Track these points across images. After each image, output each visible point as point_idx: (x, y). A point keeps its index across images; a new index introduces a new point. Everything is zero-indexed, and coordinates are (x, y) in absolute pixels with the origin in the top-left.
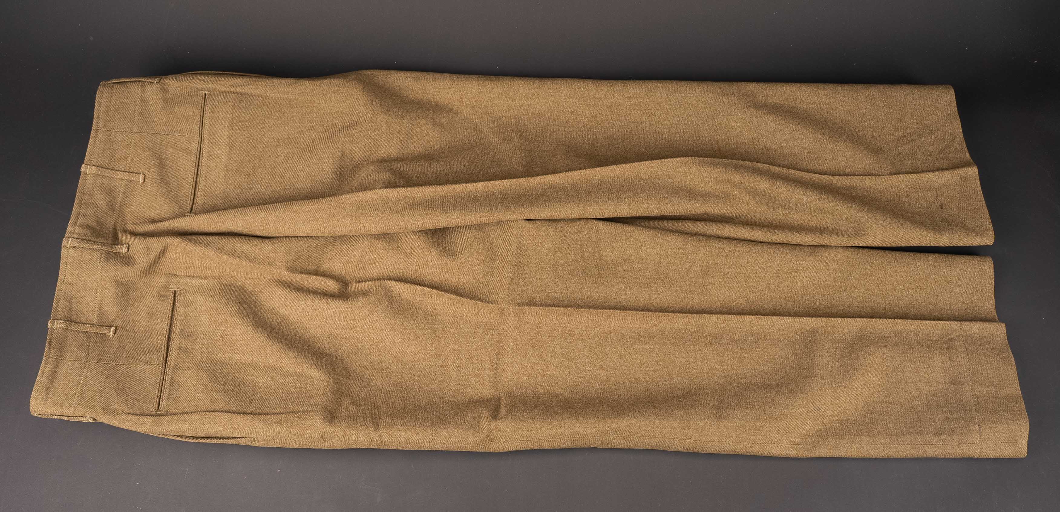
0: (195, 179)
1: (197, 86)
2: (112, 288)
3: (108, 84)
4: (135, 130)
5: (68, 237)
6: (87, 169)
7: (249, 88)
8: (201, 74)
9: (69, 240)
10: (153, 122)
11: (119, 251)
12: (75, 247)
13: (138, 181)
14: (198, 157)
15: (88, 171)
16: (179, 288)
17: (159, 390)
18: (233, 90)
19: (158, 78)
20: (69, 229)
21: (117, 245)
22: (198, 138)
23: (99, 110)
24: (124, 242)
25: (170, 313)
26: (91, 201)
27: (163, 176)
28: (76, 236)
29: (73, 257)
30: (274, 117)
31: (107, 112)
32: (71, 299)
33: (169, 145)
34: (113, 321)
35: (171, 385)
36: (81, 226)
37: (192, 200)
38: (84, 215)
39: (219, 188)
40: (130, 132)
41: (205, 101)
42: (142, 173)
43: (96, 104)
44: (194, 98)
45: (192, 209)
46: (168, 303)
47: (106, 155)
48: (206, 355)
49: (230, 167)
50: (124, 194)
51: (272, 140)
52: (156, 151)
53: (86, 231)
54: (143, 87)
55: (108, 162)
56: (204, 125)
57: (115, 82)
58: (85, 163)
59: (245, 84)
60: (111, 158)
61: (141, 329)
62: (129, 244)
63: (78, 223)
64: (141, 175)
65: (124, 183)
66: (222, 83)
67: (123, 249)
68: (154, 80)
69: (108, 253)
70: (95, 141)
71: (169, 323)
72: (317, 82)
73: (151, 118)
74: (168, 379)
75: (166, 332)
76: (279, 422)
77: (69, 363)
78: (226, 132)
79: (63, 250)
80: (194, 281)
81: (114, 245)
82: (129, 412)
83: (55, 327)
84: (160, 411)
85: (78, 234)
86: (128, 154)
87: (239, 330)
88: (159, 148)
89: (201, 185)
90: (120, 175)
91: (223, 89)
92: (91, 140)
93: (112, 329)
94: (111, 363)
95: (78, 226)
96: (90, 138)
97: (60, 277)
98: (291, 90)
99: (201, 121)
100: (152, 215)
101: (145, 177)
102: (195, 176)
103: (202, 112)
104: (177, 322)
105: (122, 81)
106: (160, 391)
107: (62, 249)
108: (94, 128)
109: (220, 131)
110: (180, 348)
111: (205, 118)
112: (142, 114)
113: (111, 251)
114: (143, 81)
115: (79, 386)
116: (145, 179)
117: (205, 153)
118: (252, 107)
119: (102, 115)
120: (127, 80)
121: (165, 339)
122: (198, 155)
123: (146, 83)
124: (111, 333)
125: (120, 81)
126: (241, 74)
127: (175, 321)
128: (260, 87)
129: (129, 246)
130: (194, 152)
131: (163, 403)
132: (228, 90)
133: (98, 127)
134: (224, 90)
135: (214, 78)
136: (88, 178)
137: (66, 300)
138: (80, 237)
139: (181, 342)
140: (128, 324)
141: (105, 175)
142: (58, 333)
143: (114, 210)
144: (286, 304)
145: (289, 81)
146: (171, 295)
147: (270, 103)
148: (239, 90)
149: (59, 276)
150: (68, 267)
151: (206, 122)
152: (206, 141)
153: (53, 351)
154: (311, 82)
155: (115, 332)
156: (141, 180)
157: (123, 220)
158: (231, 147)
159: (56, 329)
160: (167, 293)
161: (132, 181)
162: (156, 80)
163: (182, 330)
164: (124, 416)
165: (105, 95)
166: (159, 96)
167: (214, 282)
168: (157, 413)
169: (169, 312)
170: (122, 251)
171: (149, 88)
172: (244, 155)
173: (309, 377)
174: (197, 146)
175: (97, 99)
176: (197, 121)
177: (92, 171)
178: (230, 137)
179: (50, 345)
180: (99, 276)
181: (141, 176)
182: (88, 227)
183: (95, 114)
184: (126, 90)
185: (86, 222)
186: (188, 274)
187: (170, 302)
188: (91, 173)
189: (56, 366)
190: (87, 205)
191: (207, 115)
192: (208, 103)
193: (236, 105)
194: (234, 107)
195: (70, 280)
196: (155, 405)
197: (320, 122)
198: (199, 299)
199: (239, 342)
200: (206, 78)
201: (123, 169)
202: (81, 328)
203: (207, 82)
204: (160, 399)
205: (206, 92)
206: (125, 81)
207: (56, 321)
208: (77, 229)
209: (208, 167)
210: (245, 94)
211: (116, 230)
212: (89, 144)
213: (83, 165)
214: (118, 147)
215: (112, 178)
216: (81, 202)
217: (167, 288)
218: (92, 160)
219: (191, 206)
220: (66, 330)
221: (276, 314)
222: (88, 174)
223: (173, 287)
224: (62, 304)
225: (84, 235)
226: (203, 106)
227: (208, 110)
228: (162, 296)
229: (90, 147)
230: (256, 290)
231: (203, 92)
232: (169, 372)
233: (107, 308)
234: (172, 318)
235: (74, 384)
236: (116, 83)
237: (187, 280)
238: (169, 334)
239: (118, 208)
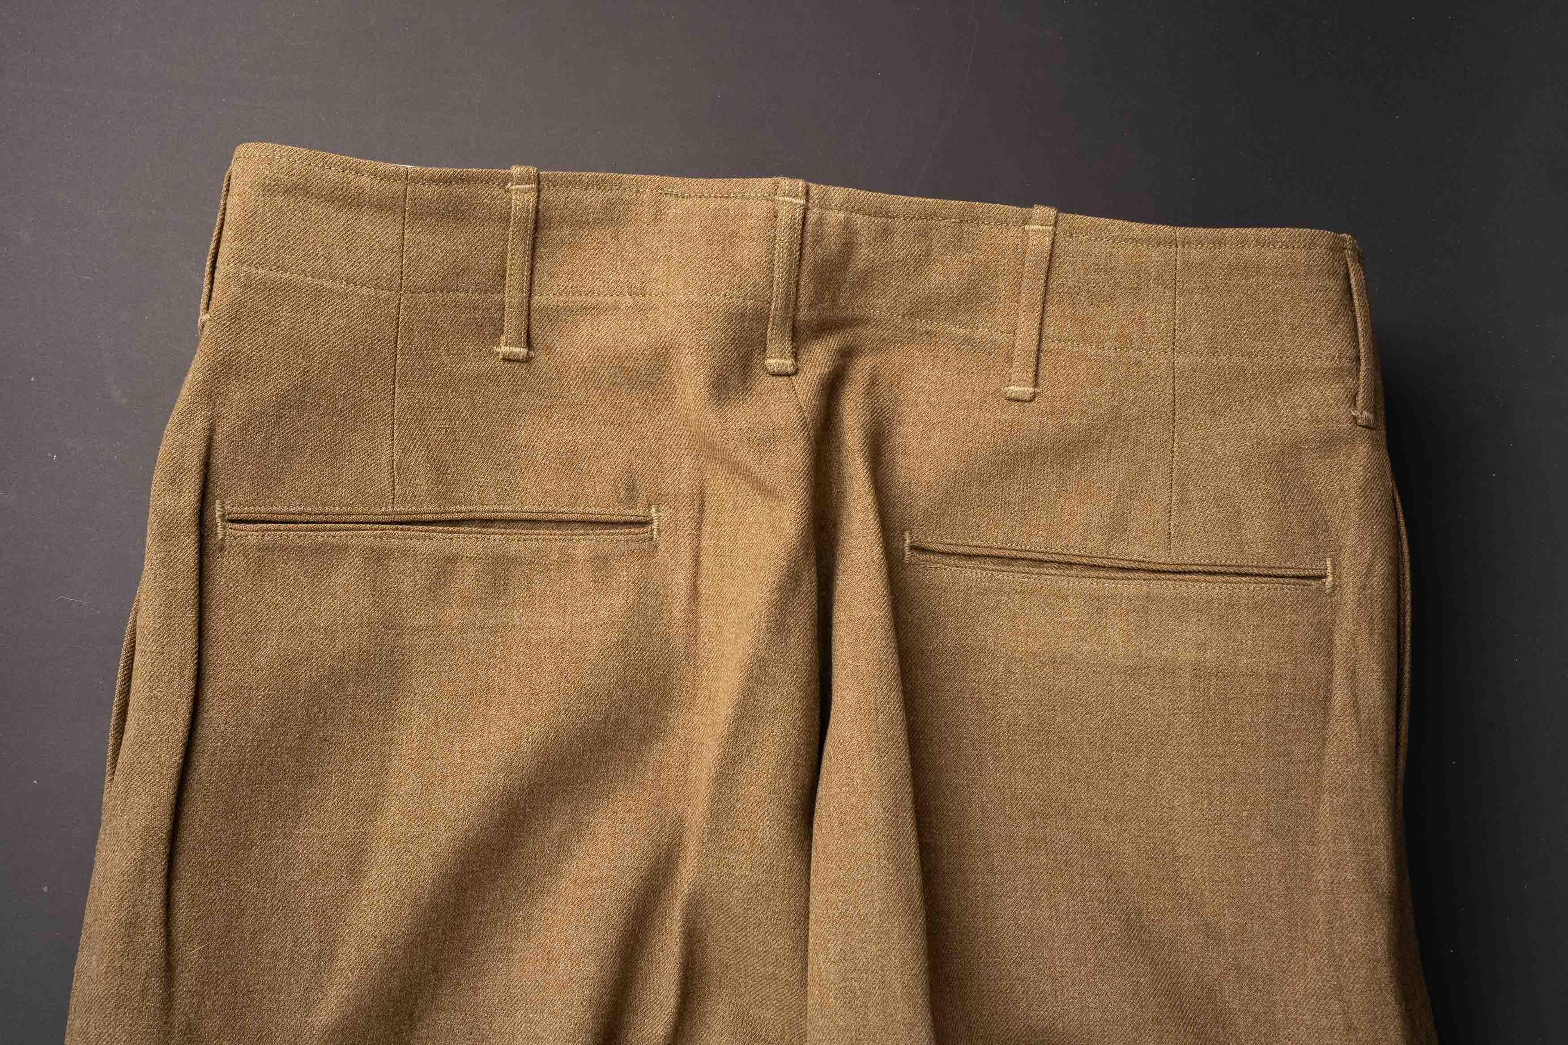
0: (1025, 555)
1: (1348, 555)
2: (643, 338)
3: (1344, 258)
4: (1182, 361)
5: (807, 193)
6: (1042, 225)
7: (1347, 730)
8: (1396, 561)
9: (796, 196)
10: (1213, 413)
11: (773, 347)
12: (776, 217)
13: (1010, 380)
14: (1099, 562)
15: (1034, 227)
16: (659, 533)
17: (300, 514)
18: (1339, 675)
19: (1376, 418)
20: (837, 194)
21: (794, 339)
22: (1162, 561)
23: (1243, 242)
24: (804, 357)
25: (574, 517)
26: (936, 246)
27: (1032, 455)
28: (812, 216)
29: (745, 216)
30: (1245, 814)
31: (1244, 268)
32: (611, 221)
33: (1135, 468)
34: (549, 349)
35: (318, 550)
36: (847, 226)
37: (953, 549)
38: (886, 232)
39: (996, 636)
40: (1174, 344)
41: (1298, 577)
42: (1038, 390)
43: (1266, 232)
44: (1305, 542)
45: (924, 550)
46: (608, 506)
47: (1092, 276)
48: (424, 642)
49: (1063, 668)
50: (968, 340)
51: (1164, 804)
52: (1114, 430)
53: (832, 243)
54: (1338, 374)
55: (1070, 284)
56: (1206, 581)
57: (1352, 281)
58: (1062, 216)
59: (1363, 716)
60: (1084, 294)
61: (521, 435)
62: (796, 373)
63: (859, 219)
64: (1031, 390)
65: (1000, 338)
66: (1363, 639)
67: (776, 360)
68: (1365, 408)
69: (761, 317)
70: (1135, 240)
71: (539, 517)
72: (1384, 972)
73: (1228, 406)
74: (340, 536)
75: (507, 510)
76: (132, 925)
77: (393, 241)
78: (1184, 656)
79: (766, 183)
80: (681, 580)
81: (794, 329)
82: (219, 437)
83: (514, 187)
84: (224, 527)
85: (820, 222)
86: (1100, 344)
87: (499, 743)
88: (1126, 437)
89: (1002, 576)
90: (1027, 326)
91: (1340, 640)
92: (1137, 228)
93: (521, 351)
94: (398, 362)
95: (848, 220)
96: (1145, 223)
97: (679, 184)
98: (1350, 877)
99: (1225, 569)
100: (902, 429)
101: (1026, 401)
102: (1035, 556)
103: (1256, 571)
104: (543, 541)
105: (1356, 302)
106: (297, 518)
107: (764, 181)
108: (1180, 232)
109: (1188, 635)
110: (452, 559)
111: (1231, 583)
112: (1239, 375)
113: (767, 323)
114: (1358, 371)
115: (313, 277)
116: (1018, 401)
117: (1109, 585)
118: (1280, 738)
119: (1229, 254)
120: (1359, 320)
121: (480, 510)
122: (1105, 562)
123: (1350, 383)
124: (503, 349)
125: (1355, 296)
126: (1406, 690)
127: (544, 533)
128: (1353, 768)
129: (788, 375)
130: (1115, 550)
131: (251, 535)
132: (1339, 659)
133: (1183, 247)
134: (1337, 642)
135: (1378, 609)
136: (1013, 231)
137: (608, 208)
138: (809, 228)
139: (471, 561)
140: (541, 394)
141: (1025, 280)
142: (493, 198)
143: (912, 315)
144: (590, 882)
145: (1385, 867)
146: (630, 514)
147: (1298, 797)
148: (1340, 698)
149: (686, 179)
150: (714, 204)
151: (1220, 588)
152: (1158, 586)
153: (430, 191)
154: (1382, 950)
155: (510, 360)
156: (1015, 390)
157: (883, 345)
158: (1133, 673)
159: (506, 191)
160: (642, 501)
161: (1010, 360)
162: (1365, 413)
163: (515, 560)
164: (200, 424)
165: (1301, 255)
166: (1304, 429)
167: (678, 643)
168: (218, 520)
169: (579, 511)
170: (771, 357)
171: (1333, 392)
172: (1107, 715)
173: (313, 995)
174: (1135, 557)
175: (1284, 233)
176: (1222, 556)
177: (1033, 241)
178: (1170, 670)
179: (447, 181)
180: (681, 298)
181: (1025, 389)
182: (848, 246)
183: (1230, 232)
184: (1324, 321)
185: (864, 239)
186: (704, 558)
187: (612, 512)
188: (1028, 238)
189: (381, 205)
190: (923, 234)
191: (1245, 589)
192: (1289, 588)
193: (1286, 685)
194: (1274, 678)
195: (671, 213)
196: (246, 511)
197: (1238, 968)
198: (618, 601)
199: (457, 747)
200: (1378, 582)
201: (1049, 331)
202: (516, 261)
203: (1364, 588)
204: (270, 522)
205: (1330, 578)
206: (1358, 314)
207: (532, 188)
208: (835, 217)
209: (1065, 598)
210: (1326, 710)
211: (851, 326)
212: (1126, 223)
213: (1051, 212)
214: (1121, 310)
215: (1018, 302)
216: (932, 215)
217: (657, 499)
218: (1071, 235)
219: (933, 546)
220: (506, 219)
221: (563, 849)
222: (1027, 227)
223: (659, 515)
224: (594, 198)
225: (819, 239)
226: (1279, 572)
227: (1264, 589)
228: (631, 488)
229: (1117, 226)
230: (650, 775)
231: (1329, 570)
232: (368, 537)
233: (585, 328)
234: (560, 523)
235: (321, 262)
236: (1350, 285)
237: (686, 558)
238: (502, 520)
239: (922, 325)
